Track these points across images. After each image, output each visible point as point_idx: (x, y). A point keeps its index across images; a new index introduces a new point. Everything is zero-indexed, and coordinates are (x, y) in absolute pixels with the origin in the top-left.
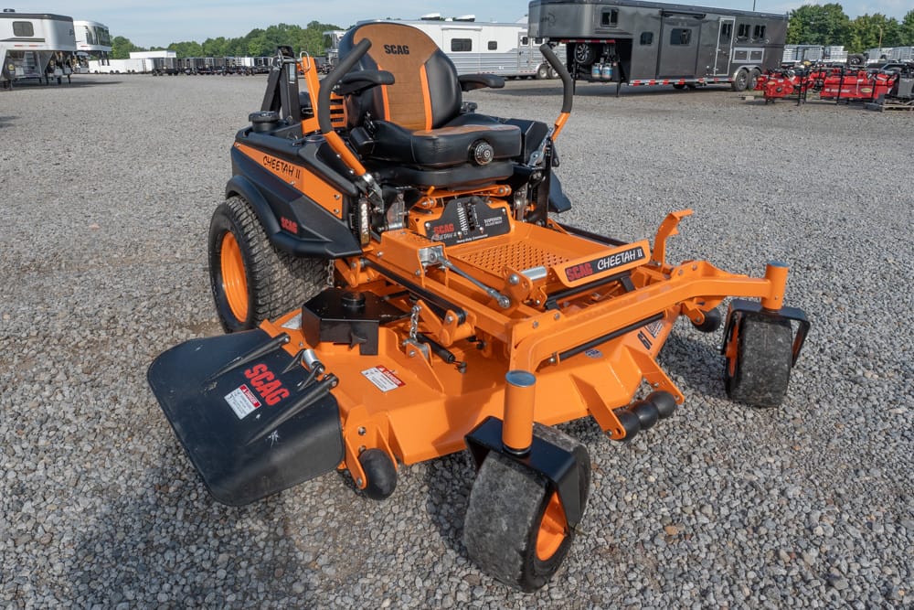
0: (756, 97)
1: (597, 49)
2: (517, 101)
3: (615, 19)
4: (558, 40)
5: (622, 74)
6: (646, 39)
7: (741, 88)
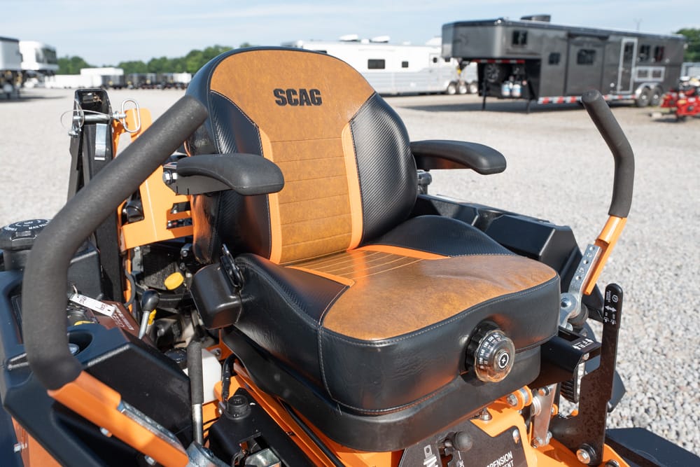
0: (663, 114)
1: (507, 69)
2: (431, 117)
3: (524, 42)
4: (471, 60)
5: (531, 92)
6: (554, 59)
7: (644, 104)
